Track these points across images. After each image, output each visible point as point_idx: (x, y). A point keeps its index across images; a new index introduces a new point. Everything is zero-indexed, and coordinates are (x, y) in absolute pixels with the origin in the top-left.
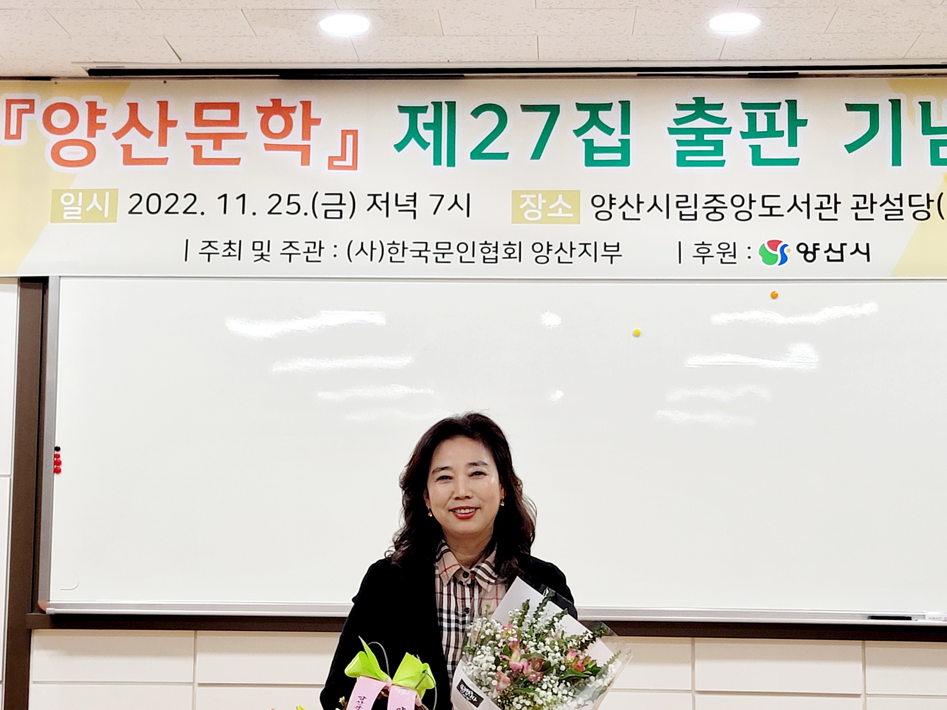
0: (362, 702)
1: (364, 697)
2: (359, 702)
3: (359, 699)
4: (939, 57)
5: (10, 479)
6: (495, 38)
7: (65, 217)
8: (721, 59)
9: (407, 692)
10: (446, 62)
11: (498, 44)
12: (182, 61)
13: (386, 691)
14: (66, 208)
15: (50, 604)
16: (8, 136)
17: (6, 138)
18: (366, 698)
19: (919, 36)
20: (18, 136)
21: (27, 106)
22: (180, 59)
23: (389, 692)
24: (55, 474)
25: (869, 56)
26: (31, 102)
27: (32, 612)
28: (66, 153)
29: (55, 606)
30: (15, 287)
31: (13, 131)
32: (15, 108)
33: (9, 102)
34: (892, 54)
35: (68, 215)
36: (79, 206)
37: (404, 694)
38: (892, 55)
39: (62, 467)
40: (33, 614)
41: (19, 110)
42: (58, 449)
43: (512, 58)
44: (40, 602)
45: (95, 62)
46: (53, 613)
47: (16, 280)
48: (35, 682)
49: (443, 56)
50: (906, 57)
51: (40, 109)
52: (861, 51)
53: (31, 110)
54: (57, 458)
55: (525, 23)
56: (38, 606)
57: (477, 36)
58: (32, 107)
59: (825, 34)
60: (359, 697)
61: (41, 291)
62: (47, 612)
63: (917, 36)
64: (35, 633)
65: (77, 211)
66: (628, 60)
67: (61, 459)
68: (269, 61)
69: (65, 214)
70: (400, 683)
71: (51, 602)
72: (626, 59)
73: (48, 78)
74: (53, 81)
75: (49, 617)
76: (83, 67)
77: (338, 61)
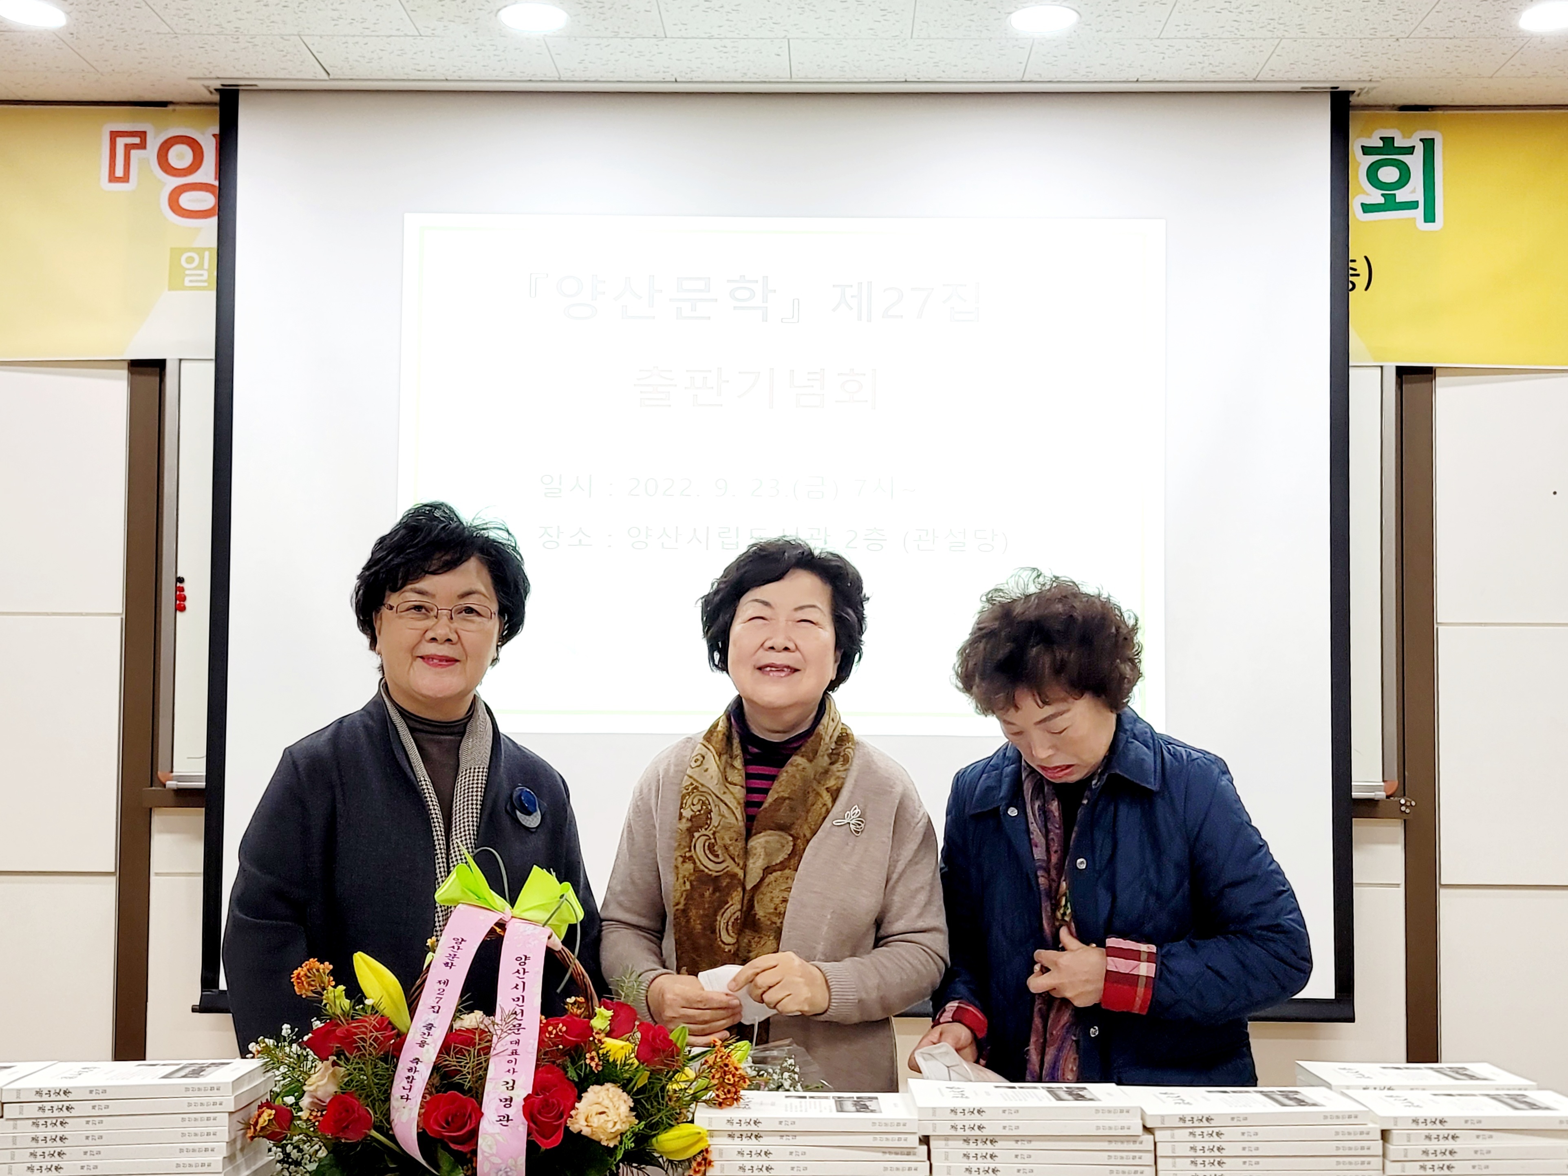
0: (459, 948)
1: (463, 940)
2: (453, 947)
3: (453, 943)
4: (1299, 79)
5: (122, 619)
6: (734, 42)
7: (187, 283)
8: (1024, 80)
9: (535, 929)
10: (672, 82)
11: (737, 52)
12: (331, 77)
13: (501, 925)
14: (187, 272)
15: (173, 777)
16: (113, 178)
17: (110, 181)
18: (465, 941)
19: (1278, 44)
20: (125, 179)
21: (137, 140)
22: (328, 74)
23: (506, 929)
24: (178, 613)
25: (1213, 77)
26: (142, 135)
27: (152, 786)
28: (187, 201)
29: (180, 778)
30: (124, 373)
31: (119, 172)
32: (121, 142)
33: (114, 135)
34: (1241, 73)
35: (191, 281)
36: (204, 269)
37: (529, 932)
38: (1241, 75)
39: (187, 603)
40: (153, 788)
41: (126, 145)
42: (181, 580)
43: (757, 76)
44: (161, 774)
45: (218, 78)
46: (175, 787)
47: (126, 365)
48: (157, 874)
49: (668, 72)
50: (1257, 79)
51: (154, 143)
52: (1203, 68)
53: (142, 146)
54: (180, 591)
55: (771, 18)
56: (158, 778)
57: (709, 38)
58: (143, 140)
59: (1159, 40)
60: (454, 939)
61: (158, 379)
62: (167, 786)
63: (1276, 44)
64: (156, 812)
65: (202, 275)
66: (906, 81)
67: (186, 593)
68: (444, 78)
69: (187, 279)
70: (526, 915)
71: (174, 774)
72: (904, 80)
73: (164, 104)
74: (170, 108)
75: (172, 793)
76: (204, 86)
77: (533, 79)
